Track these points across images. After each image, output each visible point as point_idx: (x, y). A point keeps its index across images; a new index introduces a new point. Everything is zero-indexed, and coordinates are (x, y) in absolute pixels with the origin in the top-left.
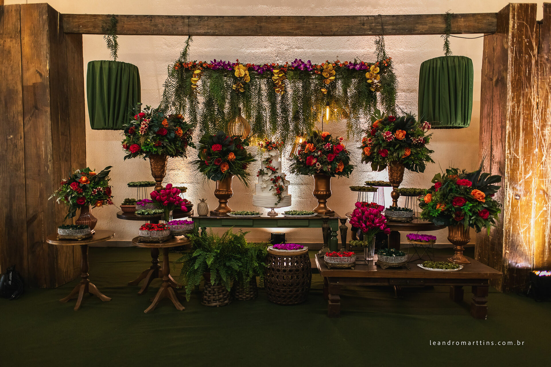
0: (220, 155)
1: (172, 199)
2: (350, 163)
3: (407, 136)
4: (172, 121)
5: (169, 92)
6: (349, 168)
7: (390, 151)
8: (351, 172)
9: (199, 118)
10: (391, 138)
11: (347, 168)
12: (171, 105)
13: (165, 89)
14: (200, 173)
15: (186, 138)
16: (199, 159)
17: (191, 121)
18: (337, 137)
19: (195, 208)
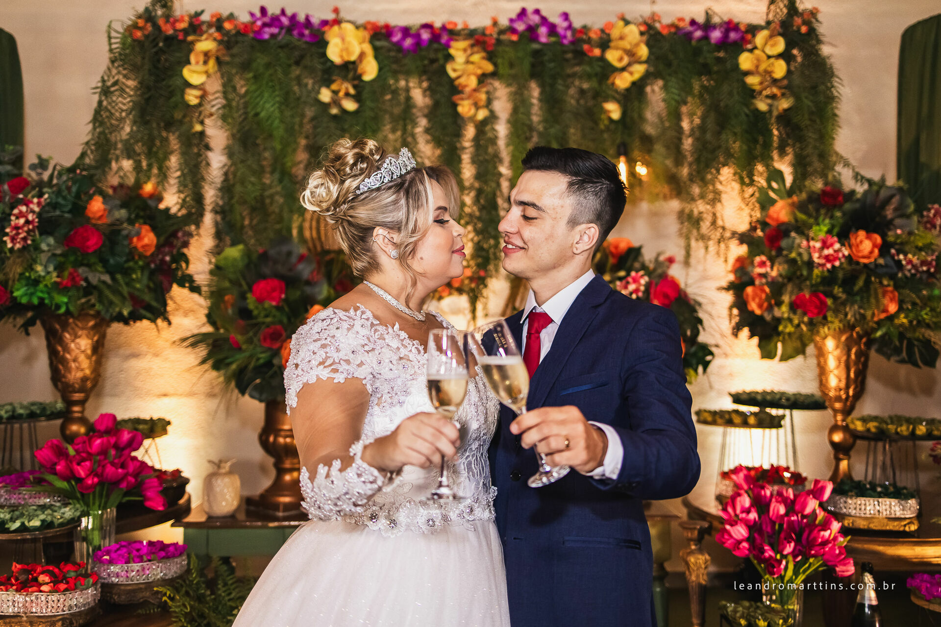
0: (278, 314)
1: (113, 469)
2: (702, 338)
3: (884, 249)
4: (123, 206)
5: (113, 111)
6: (700, 354)
7: (835, 298)
8: (706, 365)
9: (210, 195)
10: (837, 258)
11: (694, 355)
12: (118, 152)
13: (100, 103)
14: (214, 374)
15: (168, 258)
16: (209, 329)
17: (183, 204)
18: (659, 255)
19: (194, 490)
